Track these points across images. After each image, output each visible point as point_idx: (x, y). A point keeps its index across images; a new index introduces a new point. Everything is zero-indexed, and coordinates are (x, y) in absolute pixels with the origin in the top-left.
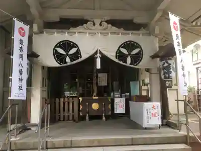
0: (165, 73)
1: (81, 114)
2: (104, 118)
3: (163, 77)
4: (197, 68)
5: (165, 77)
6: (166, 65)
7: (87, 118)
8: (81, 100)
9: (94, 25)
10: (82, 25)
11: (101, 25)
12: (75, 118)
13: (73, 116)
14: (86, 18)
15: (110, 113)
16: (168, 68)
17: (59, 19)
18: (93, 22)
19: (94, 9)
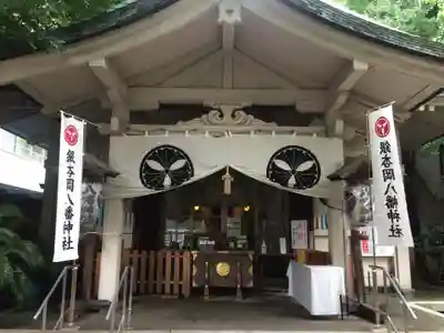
1: (194, 285)
2: (239, 293)
8: (195, 256)
9: (222, 116)
10: (200, 116)
11: (233, 116)
13: (180, 286)
15: (251, 284)
17: (157, 106)
18: (220, 110)
19: (222, 87)
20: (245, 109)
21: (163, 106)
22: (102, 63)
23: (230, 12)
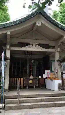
1: (24, 86)
2: (35, 87)
7: (27, 87)
8: (24, 79)
9: (33, 46)
11: (35, 46)
12: (21, 87)
14: (29, 43)
15: (37, 85)
17: (17, 43)
18: (32, 44)
20: (38, 45)
22: (9, 33)
23: (39, 23)
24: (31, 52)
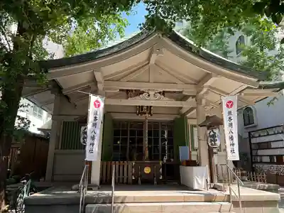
0: (211, 141)
1: (133, 178)
2: (155, 182)
3: (210, 144)
4: (249, 133)
5: (212, 144)
6: (212, 133)
7: (140, 182)
8: (134, 164)
9: (149, 96)
10: (139, 95)
11: (154, 96)
13: (127, 178)
14: (142, 90)
15: (161, 178)
16: (214, 136)
18: (148, 93)
19: (149, 82)
20: (160, 93)
21: (120, 90)
23: (158, 50)
24: (149, 108)
